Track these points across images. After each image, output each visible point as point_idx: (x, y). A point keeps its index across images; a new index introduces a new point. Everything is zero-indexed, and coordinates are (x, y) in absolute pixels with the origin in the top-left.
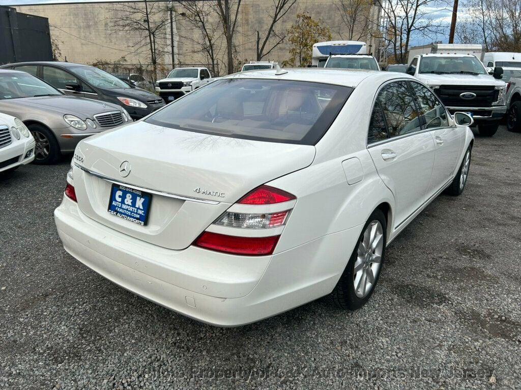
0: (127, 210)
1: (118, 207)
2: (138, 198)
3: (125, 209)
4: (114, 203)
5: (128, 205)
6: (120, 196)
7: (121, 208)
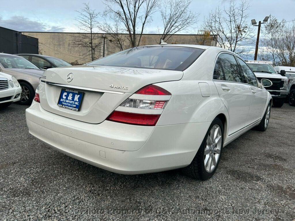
0: (69, 103)
1: (64, 102)
2: (76, 95)
3: (67, 103)
4: (61, 100)
5: (70, 100)
6: (65, 96)
7: (65, 102)
